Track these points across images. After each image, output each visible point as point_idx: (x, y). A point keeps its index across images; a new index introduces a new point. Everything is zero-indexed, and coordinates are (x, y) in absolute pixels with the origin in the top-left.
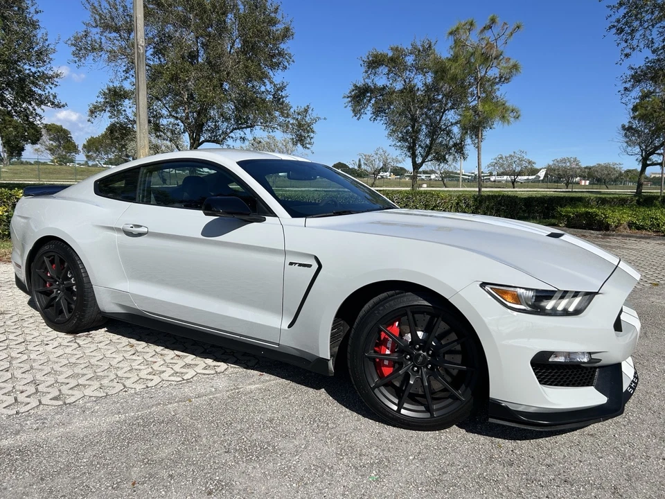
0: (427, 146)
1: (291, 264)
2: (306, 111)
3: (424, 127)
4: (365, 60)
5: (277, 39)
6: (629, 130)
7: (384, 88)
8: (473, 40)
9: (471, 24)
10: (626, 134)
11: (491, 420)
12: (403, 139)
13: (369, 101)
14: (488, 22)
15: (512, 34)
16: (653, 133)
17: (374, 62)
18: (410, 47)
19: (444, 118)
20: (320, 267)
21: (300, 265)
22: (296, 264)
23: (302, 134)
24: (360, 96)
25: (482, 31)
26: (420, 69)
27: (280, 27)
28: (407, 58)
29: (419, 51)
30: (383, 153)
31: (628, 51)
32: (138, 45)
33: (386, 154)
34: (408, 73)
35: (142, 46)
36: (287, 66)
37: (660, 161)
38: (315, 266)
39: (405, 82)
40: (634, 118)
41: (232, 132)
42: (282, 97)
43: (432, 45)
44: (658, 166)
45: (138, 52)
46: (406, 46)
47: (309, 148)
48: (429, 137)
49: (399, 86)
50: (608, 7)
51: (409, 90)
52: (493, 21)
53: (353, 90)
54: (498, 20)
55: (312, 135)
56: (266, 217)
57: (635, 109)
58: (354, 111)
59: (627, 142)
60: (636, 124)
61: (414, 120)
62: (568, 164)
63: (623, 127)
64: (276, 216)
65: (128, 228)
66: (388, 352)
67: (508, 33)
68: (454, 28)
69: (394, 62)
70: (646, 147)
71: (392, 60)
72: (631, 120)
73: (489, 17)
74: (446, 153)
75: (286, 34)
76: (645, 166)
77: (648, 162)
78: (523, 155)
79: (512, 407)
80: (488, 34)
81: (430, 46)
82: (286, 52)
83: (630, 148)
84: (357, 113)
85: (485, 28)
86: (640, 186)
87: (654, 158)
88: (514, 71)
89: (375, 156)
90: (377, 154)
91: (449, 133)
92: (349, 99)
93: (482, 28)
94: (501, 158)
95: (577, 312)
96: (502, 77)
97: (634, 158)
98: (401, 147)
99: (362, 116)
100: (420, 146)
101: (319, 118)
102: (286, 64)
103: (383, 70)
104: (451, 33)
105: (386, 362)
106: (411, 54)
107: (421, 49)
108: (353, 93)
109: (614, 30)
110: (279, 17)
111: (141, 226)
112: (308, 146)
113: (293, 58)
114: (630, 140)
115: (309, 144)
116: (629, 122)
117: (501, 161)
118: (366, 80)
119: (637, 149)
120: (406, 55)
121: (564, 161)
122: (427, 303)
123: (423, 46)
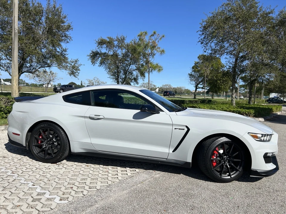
0: (123, 78)
1: (175, 129)
2: (76, 61)
3: (122, 71)
4: (97, 41)
5: (65, 29)
6: (191, 75)
7: (105, 53)
8: (146, 39)
9: (146, 33)
10: (190, 77)
11: (251, 176)
12: (113, 75)
13: (98, 58)
14: (153, 33)
15: (161, 39)
16: (199, 77)
17: (101, 42)
18: (116, 38)
19: (130, 68)
20: (188, 130)
21: (179, 129)
22: (177, 129)
23: (74, 71)
24: (94, 56)
25: (151, 36)
26: (120, 47)
27: (66, 24)
28: (115, 42)
29: (119, 40)
30: (97, 79)
31: (205, 50)
32: (15, 29)
33: (99, 80)
34: (115, 48)
35: (17, 29)
36: (69, 41)
37: (201, 87)
38: (186, 129)
39: (114, 51)
40: (193, 71)
41: (39, 68)
42: (65, 54)
43: (125, 38)
44: (201, 89)
45: (14, 32)
46: (114, 37)
47: (77, 77)
48: (124, 75)
49: (111, 53)
50: (199, 34)
51: (115, 55)
52: (155, 33)
53: (91, 53)
54: (156, 33)
55: (78, 72)
56: (160, 112)
57: (193, 68)
58: (92, 62)
59: (190, 80)
60: (193, 73)
61: (118, 67)
62: (168, 87)
63: (189, 74)
64: (163, 111)
65: (93, 116)
66: (215, 158)
67: (159, 38)
68: (140, 34)
69: (109, 44)
70: (197, 82)
71: (109, 42)
72: (192, 72)
73: (153, 32)
74: (131, 82)
75: (69, 28)
76: (196, 88)
77: (198, 87)
78: (152, 83)
79: (259, 171)
80: (153, 38)
81: (124, 38)
82: (68, 36)
83: (192, 82)
84: (93, 63)
85: (152, 35)
86: (195, 96)
87: (199, 86)
88: (163, 53)
89: (94, 81)
90: (94, 80)
91: (132, 74)
92: (90, 57)
93: (151, 35)
94: (144, 84)
95: (269, 141)
96: (152, 53)
97: (193, 85)
98: (113, 78)
99: (95, 64)
100: (120, 78)
101: (81, 65)
102: (68, 40)
103: (105, 46)
104: (139, 36)
105: (214, 161)
106: (116, 41)
107: (120, 39)
108: (91, 55)
109: (200, 43)
110: (65, 20)
111: (100, 116)
112: (76, 76)
113: (72, 39)
114: (191, 79)
115: (77, 75)
116: (191, 73)
117: (144, 85)
118: (97, 50)
119: (194, 83)
120: (114, 41)
121: (166, 85)
122: (230, 140)
123: (121, 38)
